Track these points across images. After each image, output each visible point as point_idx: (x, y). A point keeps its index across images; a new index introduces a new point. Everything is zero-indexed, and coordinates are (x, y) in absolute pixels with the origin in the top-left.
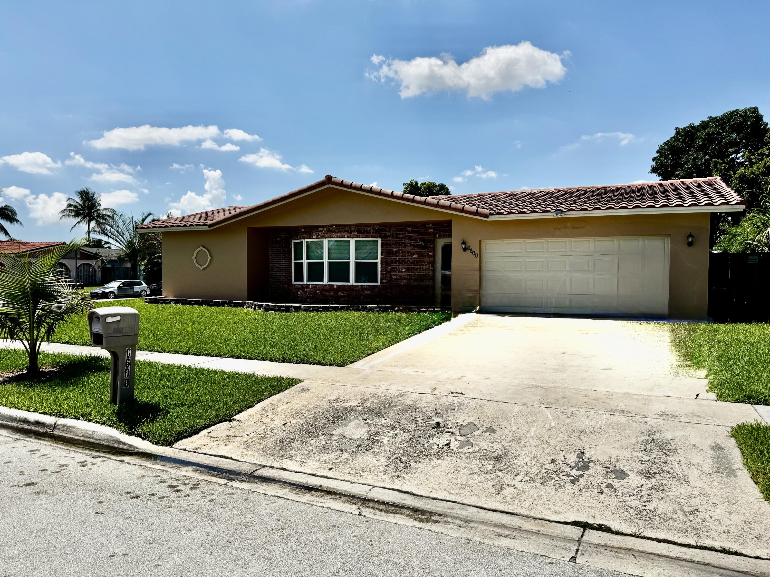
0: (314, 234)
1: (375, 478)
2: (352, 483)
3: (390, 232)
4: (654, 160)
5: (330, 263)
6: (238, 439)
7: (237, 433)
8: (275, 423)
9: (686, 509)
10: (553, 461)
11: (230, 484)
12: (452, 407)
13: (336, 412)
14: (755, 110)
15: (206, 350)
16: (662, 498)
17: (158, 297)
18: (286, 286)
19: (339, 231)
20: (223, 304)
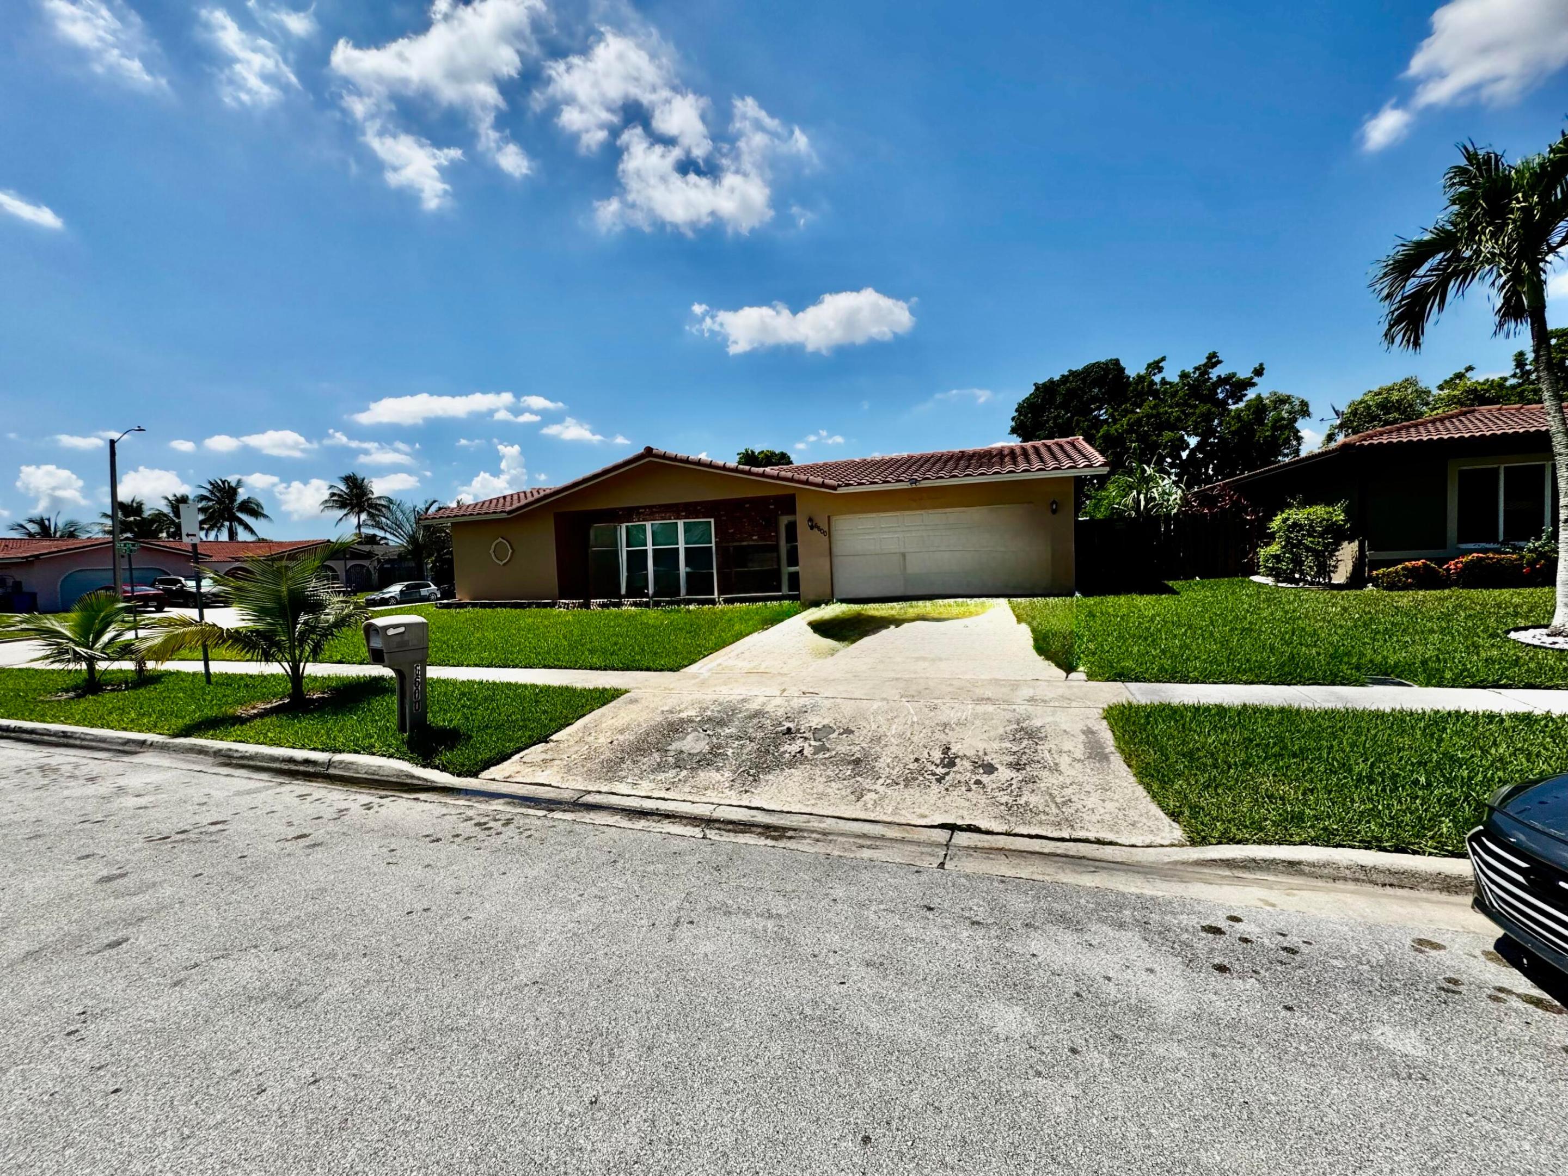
0: (634, 517)
1: (720, 795)
2: (693, 803)
3: (724, 510)
4: (1013, 419)
5: (654, 550)
6: (557, 762)
7: (556, 756)
8: (599, 741)
9: (1059, 800)
10: (917, 760)
11: (550, 816)
12: (804, 709)
13: (671, 724)
14: (1116, 362)
15: (512, 661)
16: (1033, 791)
17: (450, 601)
19: (664, 512)
20: (529, 605)
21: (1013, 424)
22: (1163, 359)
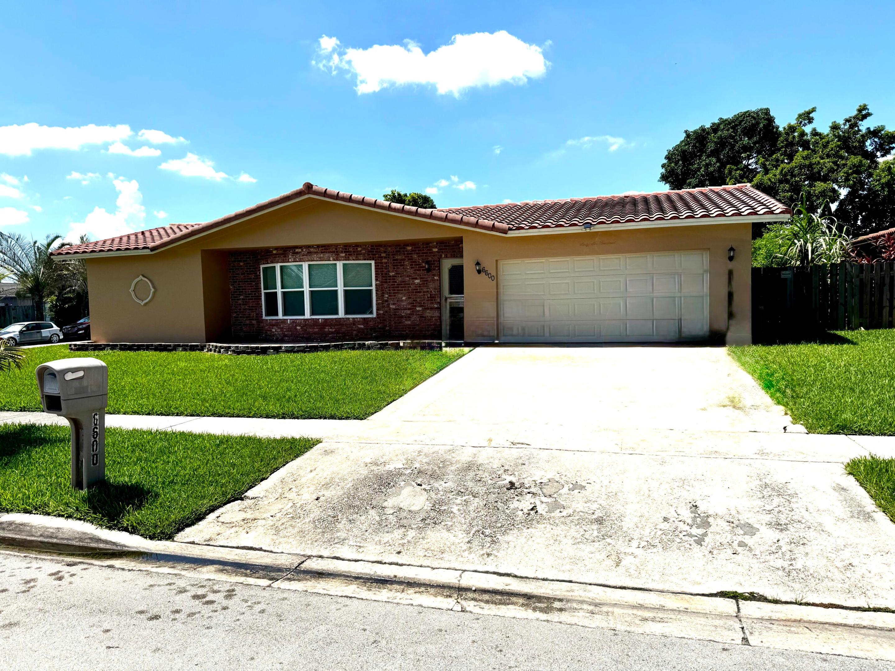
0: (290, 257)
1: (460, 559)
2: (433, 569)
3: (385, 252)
4: (663, 166)
5: (312, 292)
6: (261, 522)
7: (257, 515)
8: (304, 497)
9: (840, 565)
10: (666, 519)
11: (276, 584)
12: (521, 461)
13: (379, 478)
14: (767, 112)
15: (176, 408)
16: (807, 553)
17: (85, 342)
18: (254, 322)
19: (322, 252)
20: (175, 348)
21: (663, 171)
22: (814, 110)
